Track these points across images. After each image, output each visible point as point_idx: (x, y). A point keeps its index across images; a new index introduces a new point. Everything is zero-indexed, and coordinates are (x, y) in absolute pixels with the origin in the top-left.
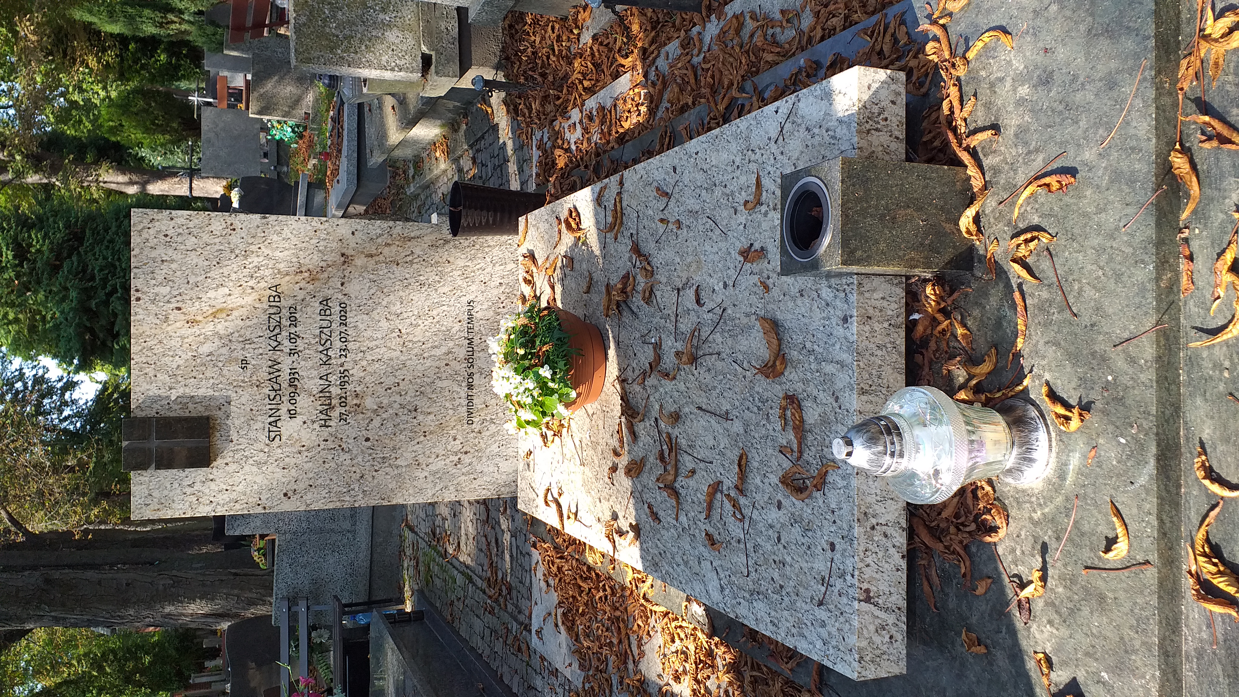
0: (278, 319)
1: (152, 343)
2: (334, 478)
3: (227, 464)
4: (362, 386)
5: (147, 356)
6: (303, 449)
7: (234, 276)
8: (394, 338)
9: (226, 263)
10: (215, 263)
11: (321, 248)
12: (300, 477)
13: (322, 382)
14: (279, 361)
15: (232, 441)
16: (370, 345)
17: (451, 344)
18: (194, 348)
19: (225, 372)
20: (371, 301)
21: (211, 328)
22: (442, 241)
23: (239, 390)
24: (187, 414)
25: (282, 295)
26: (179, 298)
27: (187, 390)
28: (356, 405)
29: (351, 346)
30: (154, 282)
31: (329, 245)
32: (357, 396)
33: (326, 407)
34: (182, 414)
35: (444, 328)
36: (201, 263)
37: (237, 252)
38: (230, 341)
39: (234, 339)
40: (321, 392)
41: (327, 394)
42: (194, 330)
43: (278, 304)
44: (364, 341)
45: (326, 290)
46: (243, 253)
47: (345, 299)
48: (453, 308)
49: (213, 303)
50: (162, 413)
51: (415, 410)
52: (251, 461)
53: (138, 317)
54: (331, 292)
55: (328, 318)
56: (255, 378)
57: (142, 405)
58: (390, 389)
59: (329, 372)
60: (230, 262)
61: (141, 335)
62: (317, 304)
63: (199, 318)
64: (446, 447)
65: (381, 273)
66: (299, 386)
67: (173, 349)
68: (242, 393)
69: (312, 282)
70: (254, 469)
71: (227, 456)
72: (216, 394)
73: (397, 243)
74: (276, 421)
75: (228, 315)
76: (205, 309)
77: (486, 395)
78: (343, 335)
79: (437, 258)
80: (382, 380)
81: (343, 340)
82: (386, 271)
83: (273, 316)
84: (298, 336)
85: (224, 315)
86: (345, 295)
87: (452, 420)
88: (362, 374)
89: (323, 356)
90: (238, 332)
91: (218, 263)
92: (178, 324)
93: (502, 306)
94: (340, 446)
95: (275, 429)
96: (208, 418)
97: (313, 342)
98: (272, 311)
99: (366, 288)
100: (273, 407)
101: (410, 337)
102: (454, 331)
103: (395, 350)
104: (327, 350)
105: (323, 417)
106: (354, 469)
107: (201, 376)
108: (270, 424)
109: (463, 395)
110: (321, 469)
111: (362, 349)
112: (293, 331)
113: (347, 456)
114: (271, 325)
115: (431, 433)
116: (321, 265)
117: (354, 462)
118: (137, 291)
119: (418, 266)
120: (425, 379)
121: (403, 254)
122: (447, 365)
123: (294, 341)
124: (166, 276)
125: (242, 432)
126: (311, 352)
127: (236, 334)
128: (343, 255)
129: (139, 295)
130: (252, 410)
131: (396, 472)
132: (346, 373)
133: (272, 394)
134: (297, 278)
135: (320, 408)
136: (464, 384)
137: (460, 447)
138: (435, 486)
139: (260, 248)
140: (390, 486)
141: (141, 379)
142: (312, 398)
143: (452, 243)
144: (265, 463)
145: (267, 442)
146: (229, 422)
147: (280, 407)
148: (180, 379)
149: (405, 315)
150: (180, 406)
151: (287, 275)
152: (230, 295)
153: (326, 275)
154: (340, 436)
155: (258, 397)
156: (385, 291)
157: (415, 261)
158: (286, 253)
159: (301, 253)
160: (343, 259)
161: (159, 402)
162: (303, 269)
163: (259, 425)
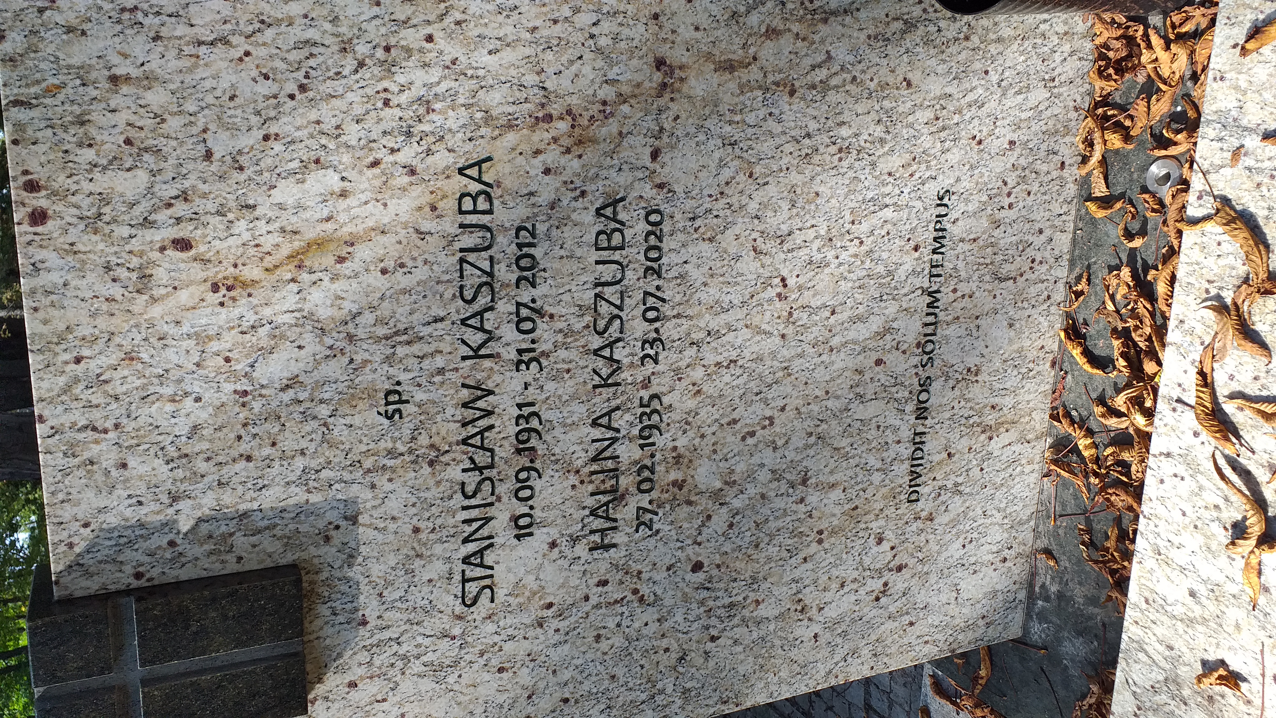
0: (486, 265)
1: (103, 361)
2: (620, 672)
3: (353, 685)
4: (691, 434)
5: (90, 406)
6: (550, 613)
7: (353, 133)
8: (770, 300)
9: (329, 87)
10: (291, 87)
11: (603, 42)
12: (541, 684)
13: (597, 433)
14: (490, 385)
15: (364, 623)
16: (715, 323)
17: (892, 308)
18: (241, 366)
19: (339, 431)
20: (722, 202)
21: (291, 302)
22: (899, 25)
23: (382, 481)
24: (232, 567)
25: (495, 193)
26: (180, 209)
27: (228, 498)
28: (675, 483)
29: (669, 330)
30: (89, 154)
31: (626, 32)
32: (678, 459)
33: (604, 499)
34: (217, 569)
35: (881, 269)
36: (246, 89)
37: (362, 49)
38: (351, 338)
39: (361, 333)
40: (595, 459)
41: (610, 464)
42: (237, 312)
43: (485, 219)
44: (699, 315)
45: (613, 173)
46: (380, 54)
47: (658, 199)
48: (904, 214)
49: (293, 221)
50: (155, 573)
51: (804, 482)
52: (416, 667)
53: (45, 279)
54: (624, 179)
55: (617, 256)
56: (424, 440)
57: (87, 560)
58: (752, 434)
59: (614, 404)
60: (338, 86)
61: (61, 339)
62: (588, 217)
63: (251, 272)
64: (861, 563)
65: (751, 119)
66: (541, 449)
67: (175, 374)
68: (389, 486)
69: (576, 151)
70: (427, 685)
71: (354, 663)
72: (315, 498)
73: (796, 27)
74: (480, 552)
75: (341, 260)
76: (268, 242)
77: (951, 429)
78: (651, 301)
79: (884, 74)
80: (735, 415)
81: (651, 315)
82: (762, 113)
83: (471, 257)
84: (540, 312)
85: (329, 260)
86: (661, 186)
87: (879, 496)
88: (691, 404)
89: (600, 363)
90: (373, 308)
91: (303, 88)
92: (184, 296)
93: (1006, 202)
94: (635, 592)
95: (479, 572)
96: (294, 568)
97: (578, 326)
98: (468, 240)
99: (713, 166)
100: (474, 513)
101: (807, 297)
102: (901, 273)
103: (769, 334)
104: (611, 345)
105: (598, 524)
106: (664, 643)
107: (267, 451)
108: (466, 560)
109: (906, 434)
110: (590, 656)
111: (695, 336)
112: (525, 298)
113: (651, 614)
114: (467, 283)
115: (833, 533)
116: (601, 94)
117: (666, 625)
118: (32, 187)
119: (840, 97)
120: (830, 404)
121: (807, 62)
122: (879, 362)
123: (528, 326)
124: (132, 133)
125: (391, 595)
126: (573, 354)
127: (368, 318)
128: (660, 63)
129: (40, 201)
130: (416, 530)
131: (755, 635)
132: (655, 404)
133: (472, 479)
134: (536, 137)
135: (590, 502)
136: (910, 407)
137: (890, 555)
138: (832, 652)
139: (430, 39)
140: (741, 670)
141: (75, 481)
142: (573, 479)
143: (921, 31)
144: (455, 664)
145: (459, 609)
146: (355, 573)
147: (490, 512)
148: (201, 466)
149: (798, 238)
150: (208, 547)
151: (510, 126)
152: (344, 194)
153: (612, 127)
154: (635, 567)
155: (434, 493)
156: (758, 170)
157: (834, 82)
158: (508, 56)
159: (549, 56)
160: (658, 77)
161: (143, 545)
162: (555, 109)
163: (438, 568)
